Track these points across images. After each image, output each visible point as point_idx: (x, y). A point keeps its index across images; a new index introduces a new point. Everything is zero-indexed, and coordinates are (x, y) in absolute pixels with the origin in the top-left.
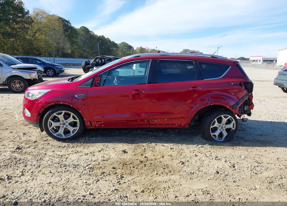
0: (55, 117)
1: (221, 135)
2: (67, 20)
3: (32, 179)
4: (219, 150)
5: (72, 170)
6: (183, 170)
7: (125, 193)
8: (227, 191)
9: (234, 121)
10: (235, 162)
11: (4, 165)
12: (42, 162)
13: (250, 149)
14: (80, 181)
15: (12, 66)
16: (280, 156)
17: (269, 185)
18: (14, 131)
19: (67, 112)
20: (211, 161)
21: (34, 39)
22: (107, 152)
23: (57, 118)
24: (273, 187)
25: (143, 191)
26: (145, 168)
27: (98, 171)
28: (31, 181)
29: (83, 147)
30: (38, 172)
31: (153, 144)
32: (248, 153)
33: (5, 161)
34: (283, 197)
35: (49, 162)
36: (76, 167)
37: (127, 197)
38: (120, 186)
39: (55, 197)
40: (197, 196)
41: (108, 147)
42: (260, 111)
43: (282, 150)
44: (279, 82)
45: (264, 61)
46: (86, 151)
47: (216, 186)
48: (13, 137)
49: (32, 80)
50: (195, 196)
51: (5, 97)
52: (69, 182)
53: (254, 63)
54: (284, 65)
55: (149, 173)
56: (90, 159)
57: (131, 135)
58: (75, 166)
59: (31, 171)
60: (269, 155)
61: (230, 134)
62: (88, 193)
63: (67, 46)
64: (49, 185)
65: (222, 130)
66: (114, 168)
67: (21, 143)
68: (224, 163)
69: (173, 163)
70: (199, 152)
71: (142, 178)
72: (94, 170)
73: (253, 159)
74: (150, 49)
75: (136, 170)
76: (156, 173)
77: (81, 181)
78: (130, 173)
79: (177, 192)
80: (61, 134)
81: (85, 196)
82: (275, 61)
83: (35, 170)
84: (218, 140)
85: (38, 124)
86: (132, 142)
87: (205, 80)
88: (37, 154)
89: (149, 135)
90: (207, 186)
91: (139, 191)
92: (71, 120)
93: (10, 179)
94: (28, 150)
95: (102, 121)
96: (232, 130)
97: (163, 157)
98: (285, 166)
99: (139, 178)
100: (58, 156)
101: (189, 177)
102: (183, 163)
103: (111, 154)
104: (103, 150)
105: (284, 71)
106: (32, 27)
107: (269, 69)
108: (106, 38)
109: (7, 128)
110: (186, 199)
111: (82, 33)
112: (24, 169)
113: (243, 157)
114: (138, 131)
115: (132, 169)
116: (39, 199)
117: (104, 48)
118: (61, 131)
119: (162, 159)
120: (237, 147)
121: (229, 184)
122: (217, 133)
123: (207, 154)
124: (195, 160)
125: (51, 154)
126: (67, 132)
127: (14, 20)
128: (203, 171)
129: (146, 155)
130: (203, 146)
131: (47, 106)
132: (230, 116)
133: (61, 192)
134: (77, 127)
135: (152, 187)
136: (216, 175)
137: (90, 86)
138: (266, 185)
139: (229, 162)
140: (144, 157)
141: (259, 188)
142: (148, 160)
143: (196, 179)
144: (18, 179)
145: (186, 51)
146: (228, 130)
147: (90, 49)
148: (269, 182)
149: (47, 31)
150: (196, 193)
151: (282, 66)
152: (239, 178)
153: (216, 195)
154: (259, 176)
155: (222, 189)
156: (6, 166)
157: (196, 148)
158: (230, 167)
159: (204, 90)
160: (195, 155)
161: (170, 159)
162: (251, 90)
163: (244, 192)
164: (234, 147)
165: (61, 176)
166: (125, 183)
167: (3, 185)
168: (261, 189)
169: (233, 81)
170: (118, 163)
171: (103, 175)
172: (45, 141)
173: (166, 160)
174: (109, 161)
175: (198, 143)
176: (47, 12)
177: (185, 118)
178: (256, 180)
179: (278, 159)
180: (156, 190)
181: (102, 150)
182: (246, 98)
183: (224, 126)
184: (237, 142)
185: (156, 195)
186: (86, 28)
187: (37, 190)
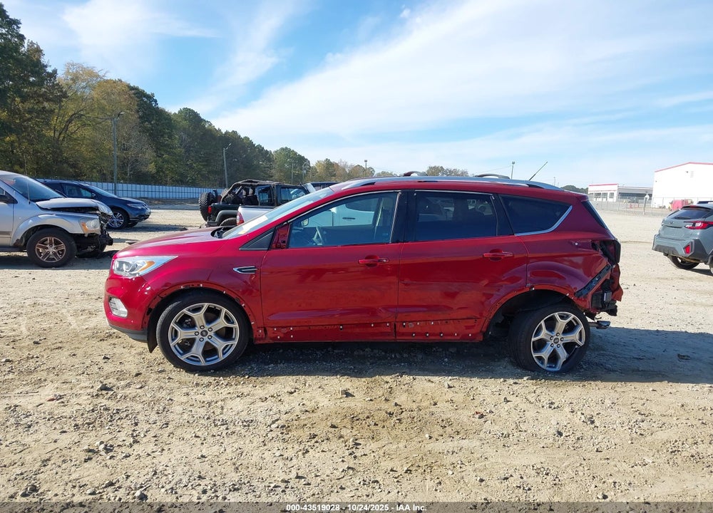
0: (186, 316)
1: (554, 357)
2: (148, 92)
3: (160, 450)
4: (554, 389)
5: (243, 431)
6: (484, 430)
7: (372, 475)
8: (586, 468)
9: (581, 327)
10: (592, 413)
11: (86, 423)
12: (171, 416)
13: (620, 386)
14: (267, 453)
15: (39, 203)
16: (687, 400)
17: (671, 456)
18: (79, 353)
19: (213, 305)
20: (541, 410)
21: (64, 137)
22: (307, 395)
23: (190, 320)
24: (680, 460)
25: (409, 471)
26: (403, 426)
27: (300, 432)
28: (160, 453)
29: (251, 385)
30: (169, 436)
31: (407, 378)
32: (617, 396)
33: (82, 414)
34: (702, 479)
35: (185, 416)
36: (249, 426)
37: (377, 482)
38: (356, 461)
39: (224, 484)
40: (525, 478)
41: (307, 384)
42: (630, 308)
43: (690, 388)
44: (665, 243)
45: (623, 195)
46: (260, 392)
47: (561, 459)
48: (82, 365)
49: (86, 236)
50: (522, 478)
51: (21, 276)
52: (244, 454)
53: (600, 200)
54: (670, 206)
55: (413, 436)
56: (274, 409)
57: (351, 359)
58: (248, 424)
59: (152, 434)
60: (662, 399)
61: (575, 355)
62: (293, 475)
63: (147, 156)
64: (200, 460)
65: (555, 345)
66: (333, 426)
67: (105, 377)
68: (570, 415)
69: (461, 417)
70: (511, 393)
71: (401, 445)
72: (290, 430)
73: (630, 407)
74: (349, 164)
75: (384, 431)
76: (427, 436)
77: (270, 452)
78: (371, 435)
79: (481, 471)
80: (197, 357)
81: (287, 482)
82: (647, 196)
83: (160, 432)
84: (548, 369)
85: (143, 334)
86: (358, 373)
87: (516, 235)
88: (150, 399)
89: (391, 358)
90: (543, 460)
91: (401, 471)
92: (221, 323)
93: (111, 451)
94: (127, 391)
95: (290, 327)
96: (576, 347)
97: (435, 404)
98: (700, 420)
99: (395, 447)
100: (200, 405)
101: (500, 444)
102: (482, 416)
103: (318, 399)
104: (297, 390)
105: (676, 218)
106: (60, 108)
107: (635, 213)
108: (242, 136)
109: (60, 345)
110: (503, 484)
111: (185, 123)
112: (134, 431)
113: (608, 403)
114: (366, 350)
115: (373, 427)
116: (191, 487)
117: (238, 161)
118: (197, 350)
119: (433, 409)
120: (592, 383)
121: (588, 456)
122: (545, 354)
123: (528, 397)
124: (506, 409)
125: (184, 399)
126: (210, 351)
127: (18, 92)
128: (529, 431)
129: (396, 401)
130: (516, 381)
131: (168, 293)
132: (573, 316)
133: (233, 474)
134: (234, 339)
135: (425, 463)
136: (557, 438)
137: (266, 249)
138: (664, 456)
139: (579, 413)
140: (393, 404)
141: (651, 462)
142: (404, 410)
143: (515, 447)
144: (129, 450)
145: (435, 170)
146: (569, 346)
147: (203, 164)
148: (670, 450)
149: (97, 118)
150: (522, 473)
151: (664, 207)
152: (608, 444)
153: (565, 476)
154: (649, 438)
155: (575, 465)
156: (91, 426)
157: (502, 386)
158: (583, 421)
159: (516, 256)
160: (505, 398)
161: (452, 408)
162: (615, 257)
163: (621, 470)
164: (586, 383)
165: (222, 443)
166: (365, 455)
167: (100, 463)
168: (656, 464)
169: (578, 238)
170: (339, 416)
171: (313, 441)
172: (160, 372)
173: (444, 410)
174: (319, 413)
175: (505, 376)
176: (101, 74)
177: (476, 318)
178: (643, 448)
179: (683, 406)
180: (435, 468)
181: (295, 391)
182: (607, 276)
183: (559, 338)
184: (589, 373)
185: (438, 478)
186: (193, 111)
187: (179, 470)
